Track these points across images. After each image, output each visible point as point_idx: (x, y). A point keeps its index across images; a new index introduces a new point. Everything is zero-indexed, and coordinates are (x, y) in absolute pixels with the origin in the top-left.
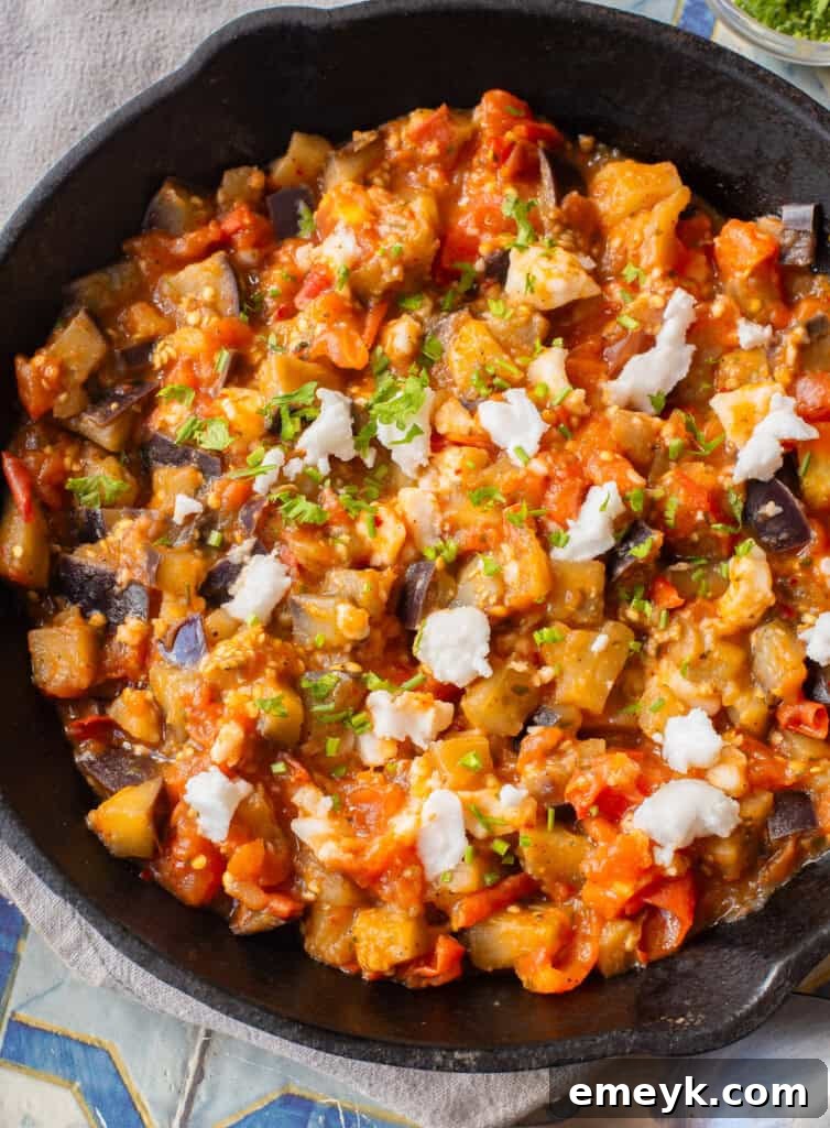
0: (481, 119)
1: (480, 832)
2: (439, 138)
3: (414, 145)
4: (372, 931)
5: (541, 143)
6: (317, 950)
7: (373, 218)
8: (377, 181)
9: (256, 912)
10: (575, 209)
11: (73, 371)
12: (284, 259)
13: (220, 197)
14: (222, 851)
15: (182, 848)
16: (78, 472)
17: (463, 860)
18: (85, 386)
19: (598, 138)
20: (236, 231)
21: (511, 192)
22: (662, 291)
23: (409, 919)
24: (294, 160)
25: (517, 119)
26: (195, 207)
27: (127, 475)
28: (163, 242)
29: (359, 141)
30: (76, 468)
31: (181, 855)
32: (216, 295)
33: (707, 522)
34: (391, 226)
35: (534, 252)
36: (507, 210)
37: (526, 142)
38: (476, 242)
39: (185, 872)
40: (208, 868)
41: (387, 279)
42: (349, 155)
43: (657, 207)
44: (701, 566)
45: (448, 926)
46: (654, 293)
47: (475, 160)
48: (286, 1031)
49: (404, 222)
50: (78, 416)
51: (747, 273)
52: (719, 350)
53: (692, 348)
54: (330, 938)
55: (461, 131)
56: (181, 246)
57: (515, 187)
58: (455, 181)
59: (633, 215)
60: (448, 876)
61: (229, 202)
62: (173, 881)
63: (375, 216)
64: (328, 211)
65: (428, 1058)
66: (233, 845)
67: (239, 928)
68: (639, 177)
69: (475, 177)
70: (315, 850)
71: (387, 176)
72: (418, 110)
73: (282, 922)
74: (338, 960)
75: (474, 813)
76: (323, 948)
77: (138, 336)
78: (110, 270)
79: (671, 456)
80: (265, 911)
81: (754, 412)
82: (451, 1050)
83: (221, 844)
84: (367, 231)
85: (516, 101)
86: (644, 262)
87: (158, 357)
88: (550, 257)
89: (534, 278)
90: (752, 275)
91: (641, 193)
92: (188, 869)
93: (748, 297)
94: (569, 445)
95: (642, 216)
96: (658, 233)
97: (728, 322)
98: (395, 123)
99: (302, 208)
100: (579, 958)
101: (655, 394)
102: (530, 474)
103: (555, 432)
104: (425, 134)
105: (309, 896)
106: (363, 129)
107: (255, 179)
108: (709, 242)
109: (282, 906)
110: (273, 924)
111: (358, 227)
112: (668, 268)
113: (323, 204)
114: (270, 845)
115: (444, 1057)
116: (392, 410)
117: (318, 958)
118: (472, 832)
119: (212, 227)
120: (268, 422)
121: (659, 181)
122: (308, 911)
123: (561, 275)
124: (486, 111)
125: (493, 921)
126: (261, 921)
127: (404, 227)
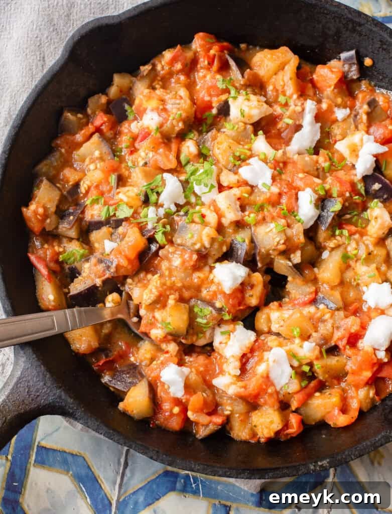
0: (196, 47)
1: (296, 364)
2: (181, 61)
3: (170, 66)
4: (262, 420)
5: (226, 52)
6: (238, 435)
7: (163, 103)
8: (157, 86)
9: (207, 425)
10: (251, 77)
11: (49, 208)
12: (126, 131)
13: (89, 111)
14: (184, 401)
15: (166, 406)
16: (63, 251)
17: (291, 377)
18: (56, 213)
19: (249, 44)
20: (102, 125)
21: (219, 77)
22: (299, 104)
23: (275, 410)
24: (117, 86)
25: (212, 43)
26: (80, 119)
27: (84, 246)
28: (70, 138)
29: (144, 71)
30: (61, 250)
31: (168, 409)
32: (101, 154)
33: (351, 197)
34: (172, 104)
35: (241, 99)
36: (221, 85)
37: (220, 53)
38: (210, 102)
39: (170, 416)
40: (180, 411)
41: (177, 129)
42: (143, 77)
43: (286, 67)
44: (356, 215)
45: (290, 409)
46: (296, 105)
47: (199, 66)
48: (242, 475)
49: (178, 101)
50: (57, 228)
51: (332, 87)
52: (329, 123)
53: (319, 125)
54: (242, 429)
55: (189, 55)
56: (79, 137)
57: (220, 74)
58: (192, 79)
59: (276, 74)
60: (287, 386)
61: (94, 113)
62: (166, 422)
63: (163, 101)
64: (140, 105)
65: (307, 468)
66: (188, 397)
67: (200, 436)
68: (274, 57)
69: (201, 74)
70: (226, 391)
71: (160, 83)
72: (167, 50)
73: (220, 427)
74: (248, 437)
75: (292, 355)
76: (240, 434)
77: (71, 183)
78: (49, 158)
79: (326, 171)
80: (211, 425)
81: (357, 146)
82: (316, 462)
83: (183, 398)
84: (162, 110)
85: (210, 35)
86: (288, 93)
87: (83, 189)
88: (248, 100)
89: (244, 111)
90: (335, 88)
91: (278, 63)
92: (172, 415)
93: (335, 97)
94: (283, 177)
95: (281, 74)
96: (291, 79)
97: (330, 110)
98: (157, 58)
99: (127, 107)
100: (352, 407)
101: (308, 149)
102: (272, 193)
103: (276, 172)
104: (174, 60)
105: (227, 413)
106: (144, 64)
107: (104, 99)
108: (311, 78)
109: (218, 420)
110: (216, 429)
111: (157, 109)
112: (299, 93)
113: (137, 102)
114: (204, 394)
115: (314, 466)
116: (200, 179)
117: (238, 439)
118: (292, 364)
119: (90, 126)
120: (143, 198)
121: (284, 56)
122: (228, 419)
123: (255, 107)
124: (198, 42)
125: (310, 402)
126: (210, 429)
127: (179, 104)
